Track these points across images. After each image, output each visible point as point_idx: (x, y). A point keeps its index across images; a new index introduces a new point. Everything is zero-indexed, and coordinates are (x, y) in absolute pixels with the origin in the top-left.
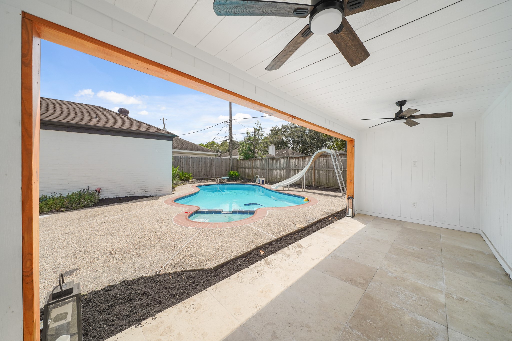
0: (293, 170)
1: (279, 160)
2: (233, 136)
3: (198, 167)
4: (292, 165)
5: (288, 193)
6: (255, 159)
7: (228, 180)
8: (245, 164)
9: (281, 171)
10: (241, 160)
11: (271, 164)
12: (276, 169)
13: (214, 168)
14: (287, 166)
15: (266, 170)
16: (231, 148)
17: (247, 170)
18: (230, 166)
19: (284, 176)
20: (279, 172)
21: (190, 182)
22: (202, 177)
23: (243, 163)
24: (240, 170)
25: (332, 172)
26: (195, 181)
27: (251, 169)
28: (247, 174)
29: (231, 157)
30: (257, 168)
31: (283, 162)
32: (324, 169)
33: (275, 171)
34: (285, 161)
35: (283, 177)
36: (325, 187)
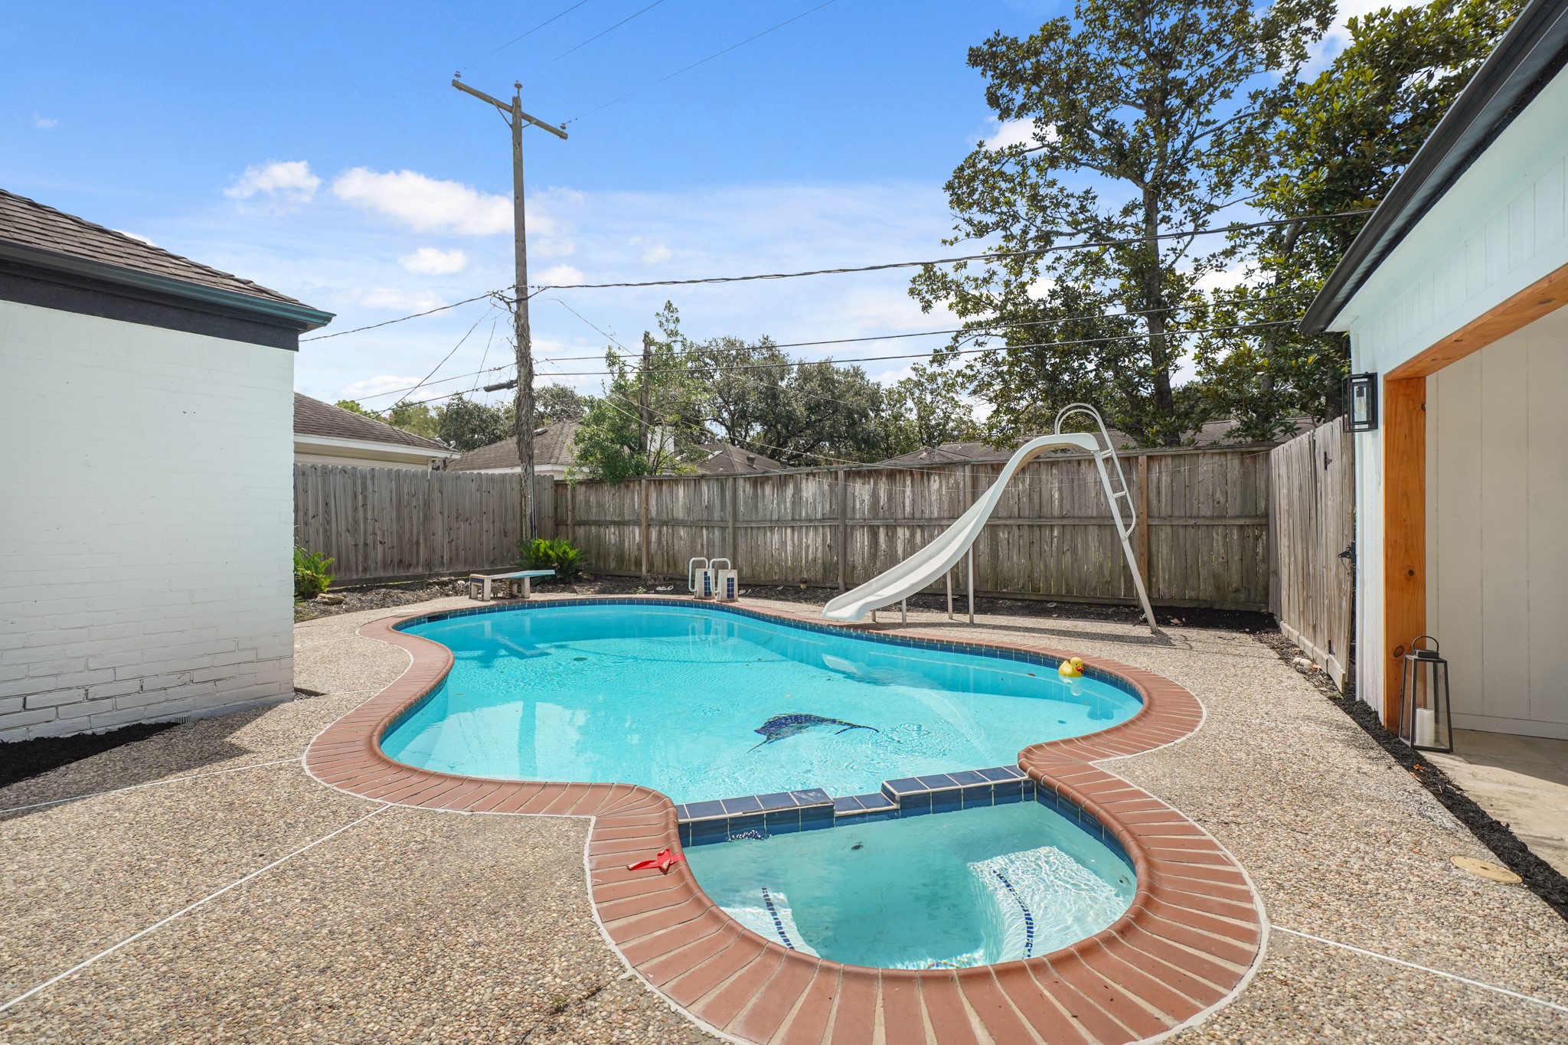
0: (863, 527)
1: (791, 486)
2: (536, 368)
3: (356, 522)
4: (858, 506)
5: (908, 635)
6: (661, 482)
7: (538, 584)
8: (600, 505)
9: (800, 533)
10: (578, 487)
11: (746, 502)
12: (779, 524)
13: (438, 525)
14: (832, 511)
15: (723, 529)
16: (525, 428)
17: (611, 535)
18: (523, 515)
19: (819, 555)
20: (793, 536)
21: (325, 603)
22: (375, 575)
23: (593, 499)
24: (574, 532)
25: (1056, 533)
26: (352, 598)
27: (640, 525)
28: (614, 549)
29: (528, 471)
30: (673, 523)
31: (814, 495)
32: (1020, 522)
33: (769, 534)
34: (821, 487)
35: (814, 560)
36: (1026, 597)
